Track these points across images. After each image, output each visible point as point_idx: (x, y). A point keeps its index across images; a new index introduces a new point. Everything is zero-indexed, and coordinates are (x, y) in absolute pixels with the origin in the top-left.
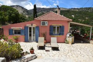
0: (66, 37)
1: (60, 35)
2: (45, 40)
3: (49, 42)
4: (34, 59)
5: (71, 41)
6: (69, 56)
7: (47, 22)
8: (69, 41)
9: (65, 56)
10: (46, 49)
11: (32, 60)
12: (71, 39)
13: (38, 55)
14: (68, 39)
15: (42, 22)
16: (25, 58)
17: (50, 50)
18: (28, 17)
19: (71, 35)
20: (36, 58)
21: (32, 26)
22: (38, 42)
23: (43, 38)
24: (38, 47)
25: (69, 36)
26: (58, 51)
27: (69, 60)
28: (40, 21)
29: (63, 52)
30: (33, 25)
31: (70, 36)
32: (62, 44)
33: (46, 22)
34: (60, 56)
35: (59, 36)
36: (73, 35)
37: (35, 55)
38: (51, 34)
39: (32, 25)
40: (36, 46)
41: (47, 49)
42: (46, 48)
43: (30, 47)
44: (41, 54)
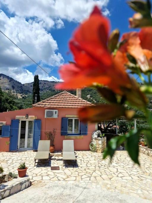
0: (92, 139)
1: (80, 134)
2: (52, 145)
3: (60, 150)
4: (26, 188)
5: (100, 146)
6: (95, 177)
7: (57, 111)
8: (97, 146)
9: (88, 179)
10: (52, 165)
11: (20, 191)
12: (100, 142)
13: (34, 179)
14: (94, 142)
15: (48, 112)
16: (6, 188)
17: (60, 167)
18: (21, 97)
19: (101, 135)
20: (29, 186)
21: (27, 118)
22: (37, 151)
23: (48, 142)
24: (37, 161)
25: (96, 136)
26: (75, 169)
27: (94, 185)
28: (43, 109)
29: (85, 170)
30: (30, 116)
31: (99, 136)
32: (84, 152)
33: (55, 111)
34: (77, 179)
35: (78, 136)
36: (104, 135)
37: (28, 180)
38: (64, 134)
39: (27, 116)
40: (33, 159)
41: (56, 165)
42: (54, 163)
43: (20, 161)
44: (42, 176)
